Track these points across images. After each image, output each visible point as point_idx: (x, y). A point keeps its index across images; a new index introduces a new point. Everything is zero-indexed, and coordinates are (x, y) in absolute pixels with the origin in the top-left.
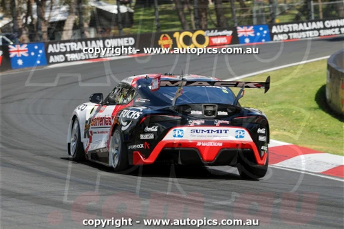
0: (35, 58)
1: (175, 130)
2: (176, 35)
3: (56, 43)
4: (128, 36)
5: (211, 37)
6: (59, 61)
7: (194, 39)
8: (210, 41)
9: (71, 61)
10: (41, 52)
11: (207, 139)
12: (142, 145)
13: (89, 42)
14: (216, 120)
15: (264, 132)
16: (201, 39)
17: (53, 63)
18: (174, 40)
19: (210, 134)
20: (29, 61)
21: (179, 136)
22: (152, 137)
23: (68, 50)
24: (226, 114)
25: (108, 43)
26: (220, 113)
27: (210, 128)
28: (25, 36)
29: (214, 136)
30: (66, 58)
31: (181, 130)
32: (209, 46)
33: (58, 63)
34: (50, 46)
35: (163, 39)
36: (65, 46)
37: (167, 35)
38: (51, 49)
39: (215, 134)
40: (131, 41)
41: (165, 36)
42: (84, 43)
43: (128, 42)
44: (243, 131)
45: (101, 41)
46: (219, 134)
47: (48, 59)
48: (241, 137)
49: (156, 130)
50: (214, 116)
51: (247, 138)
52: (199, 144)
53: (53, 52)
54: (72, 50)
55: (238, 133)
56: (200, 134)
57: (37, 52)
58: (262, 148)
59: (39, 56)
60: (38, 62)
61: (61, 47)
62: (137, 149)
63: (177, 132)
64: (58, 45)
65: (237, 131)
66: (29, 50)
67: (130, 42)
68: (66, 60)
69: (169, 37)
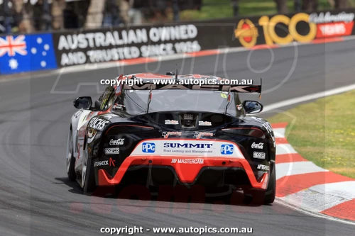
0: (38, 57)
1: (145, 144)
2: (264, 22)
3: (72, 34)
4: (187, 23)
5: (318, 25)
6: (76, 62)
7: (292, 29)
8: (318, 31)
9: (96, 62)
10: (47, 47)
11: (185, 155)
12: (107, 162)
13: (124, 33)
14: (196, 132)
15: (261, 147)
16: (303, 28)
17: (67, 65)
18: (260, 29)
19: (188, 149)
20: (27, 63)
21: (150, 151)
22: (117, 151)
23: (92, 44)
24: (209, 124)
25: (155, 35)
26: (201, 123)
27: (189, 142)
28: (27, 23)
29: (193, 151)
30: (88, 57)
31: (152, 144)
32: (316, 38)
33: (74, 64)
34: (62, 39)
35: (243, 28)
36: (87, 39)
37: (249, 22)
38: (63, 43)
39: (195, 149)
40: (192, 32)
41: (245, 23)
42: (116, 34)
43: (187, 33)
44: (231, 146)
45: (144, 31)
46: (200, 149)
47: (59, 59)
48: (228, 153)
49: (122, 143)
50: (193, 127)
51: (237, 154)
52: (174, 161)
53: (67, 48)
54: (98, 45)
55: (225, 148)
56: (176, 149)
57: (40, 48)
58: (259, 167)
59: (44, 54)
60: (43, 64)
61: (80, 40)
62: (102, 167)
63: (146, 146)
64: (75, 37)
65: (223, 146)
66: (27, 45)
67: (189, 32)
68: (88, 61)
69: (252, 25)
